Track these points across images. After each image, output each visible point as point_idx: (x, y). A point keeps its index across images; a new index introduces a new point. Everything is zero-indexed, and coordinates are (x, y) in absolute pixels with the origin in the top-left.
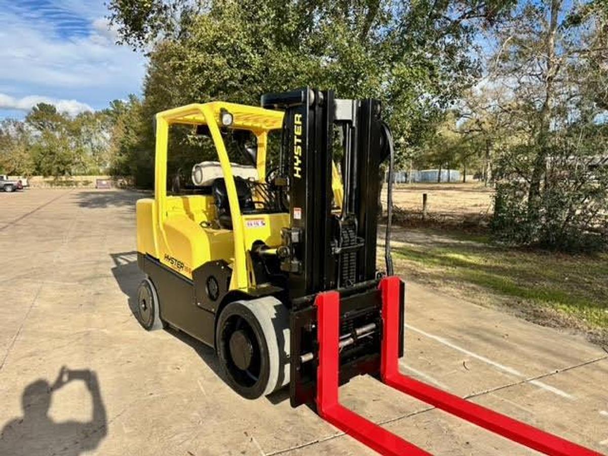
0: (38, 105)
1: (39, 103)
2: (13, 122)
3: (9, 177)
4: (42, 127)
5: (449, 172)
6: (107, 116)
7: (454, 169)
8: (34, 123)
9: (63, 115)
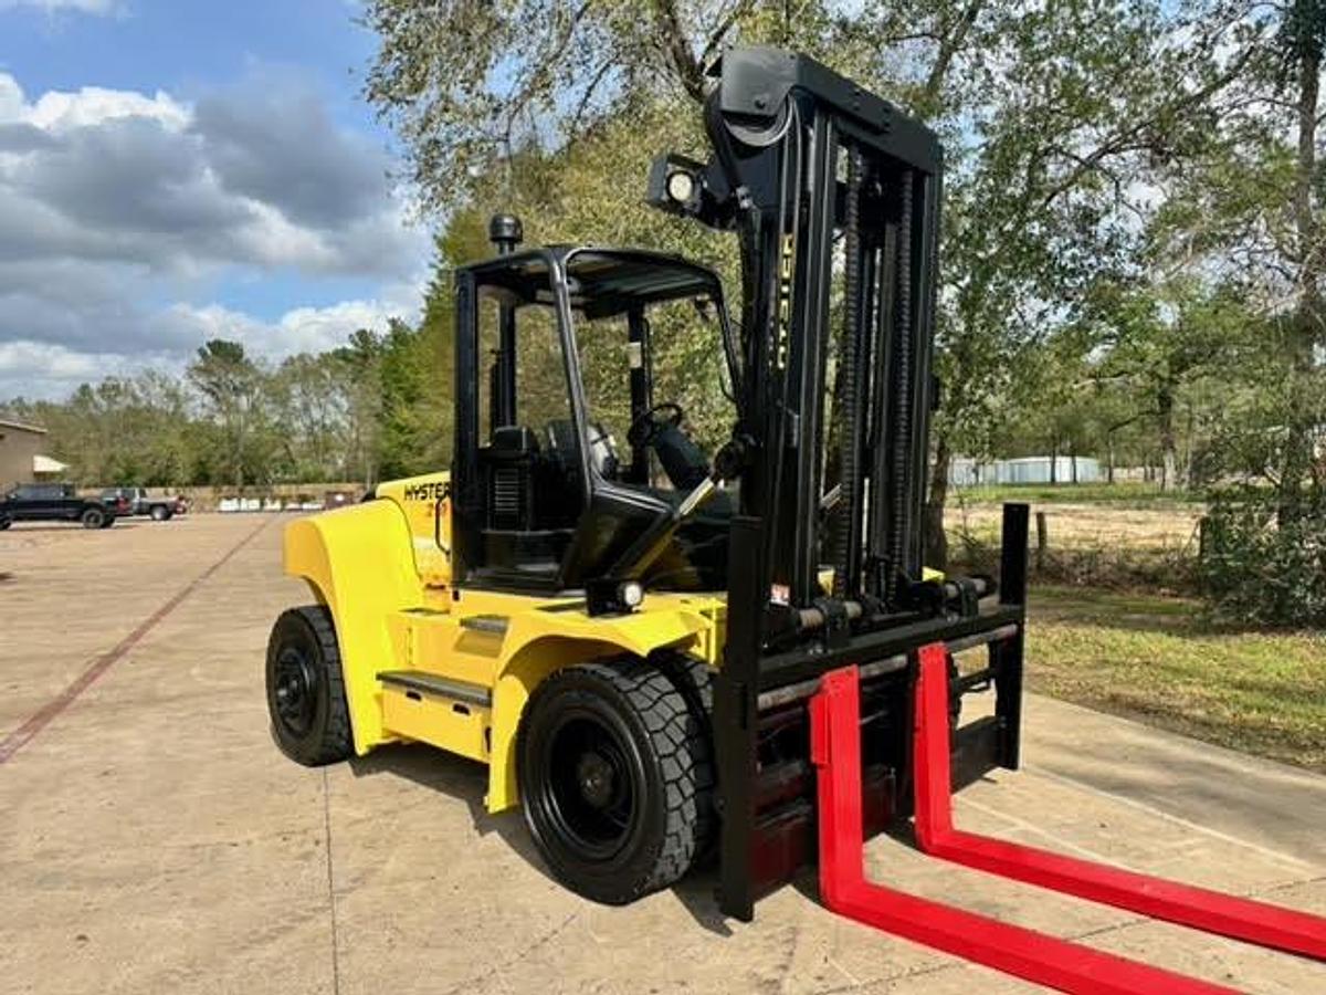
0: (209, 345)
1: (211, 340)
2: (160, 379)
3: (147, 491)
4: (215, 389)
5: (1074, 463)
6: (341, 362)
7: (1086, 455)
8: (200, 380)
9: (257, 363)
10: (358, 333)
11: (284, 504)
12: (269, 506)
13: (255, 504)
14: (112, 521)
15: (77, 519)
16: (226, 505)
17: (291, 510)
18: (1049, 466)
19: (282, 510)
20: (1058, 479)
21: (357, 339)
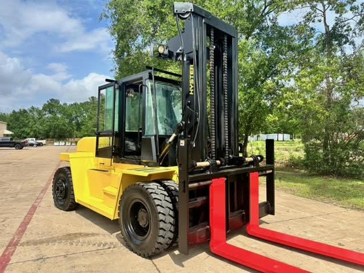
0: (50, 100)
1: (51, 98)
2: (36, 109)
5: (283, 136)
6: (86, 105)
9: (63, 105)
10: (91, 97)
11: (71, 144)
12: (67, 144)
13: (64, 143)
14: (22, 148)
15: (13, 147)
16: (56, 144)
17: (73, 145)
18: (277, 136)
19: (71, 145)
20: (279, 140)
21: (91, 99)
